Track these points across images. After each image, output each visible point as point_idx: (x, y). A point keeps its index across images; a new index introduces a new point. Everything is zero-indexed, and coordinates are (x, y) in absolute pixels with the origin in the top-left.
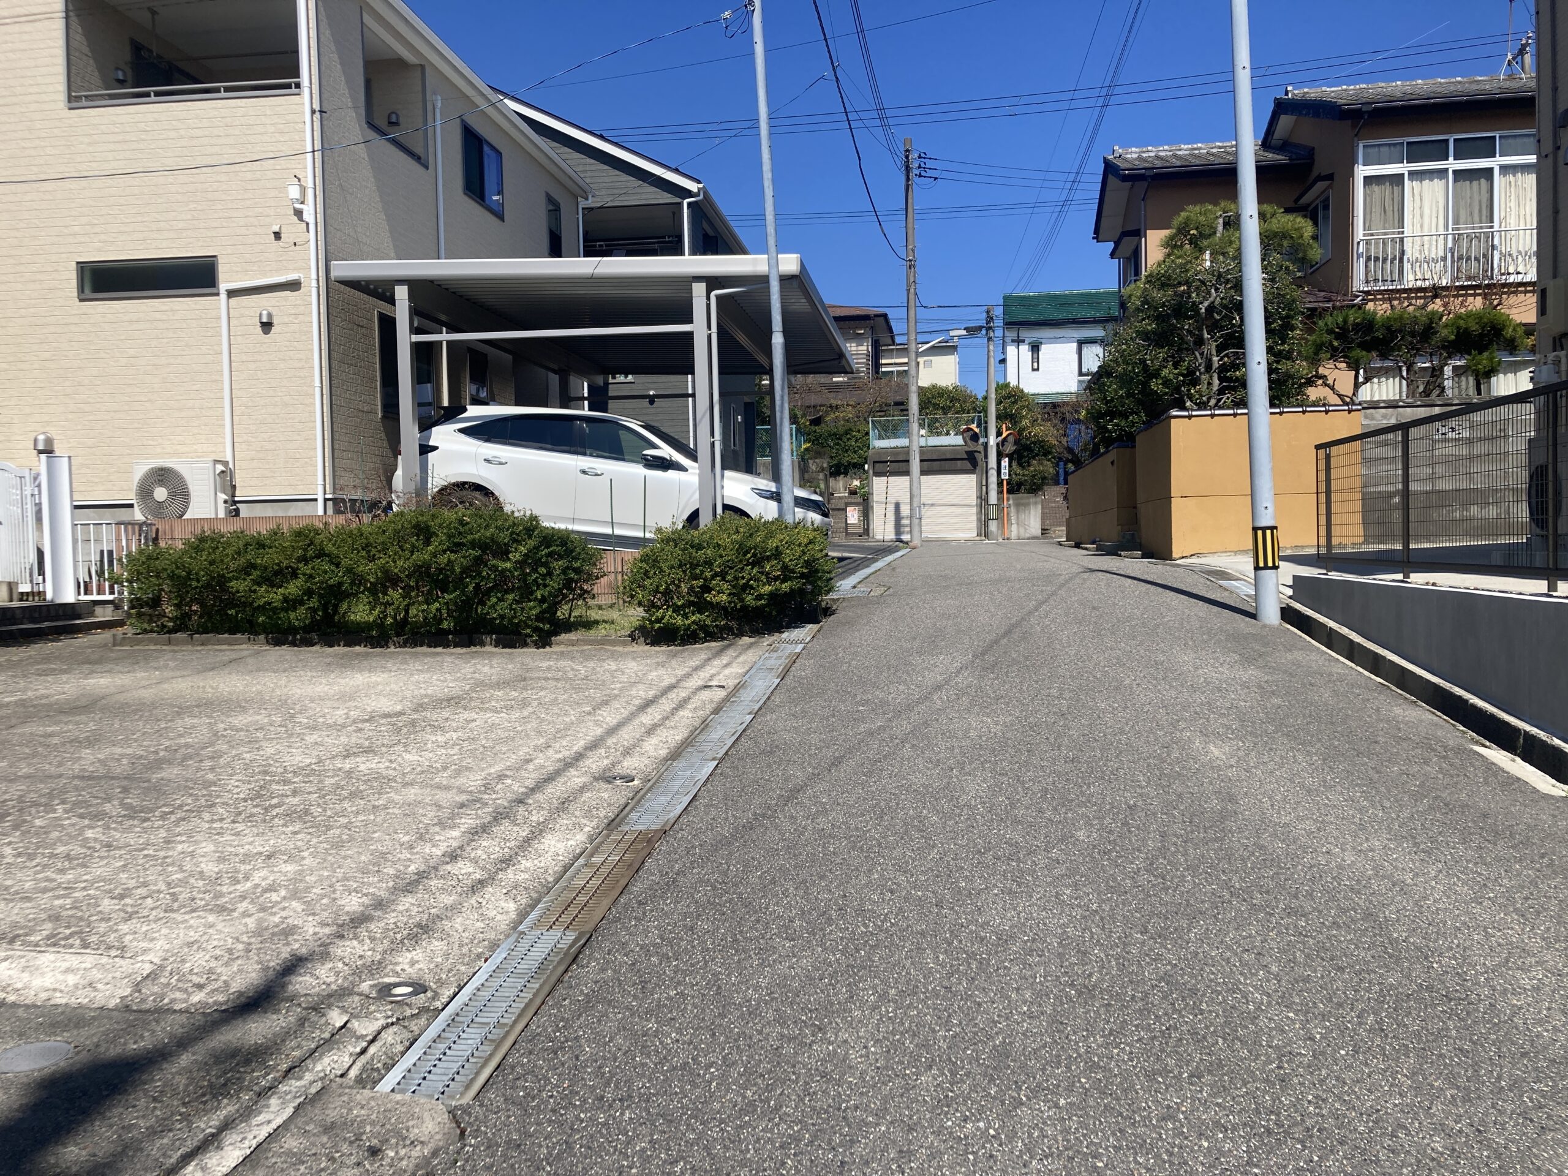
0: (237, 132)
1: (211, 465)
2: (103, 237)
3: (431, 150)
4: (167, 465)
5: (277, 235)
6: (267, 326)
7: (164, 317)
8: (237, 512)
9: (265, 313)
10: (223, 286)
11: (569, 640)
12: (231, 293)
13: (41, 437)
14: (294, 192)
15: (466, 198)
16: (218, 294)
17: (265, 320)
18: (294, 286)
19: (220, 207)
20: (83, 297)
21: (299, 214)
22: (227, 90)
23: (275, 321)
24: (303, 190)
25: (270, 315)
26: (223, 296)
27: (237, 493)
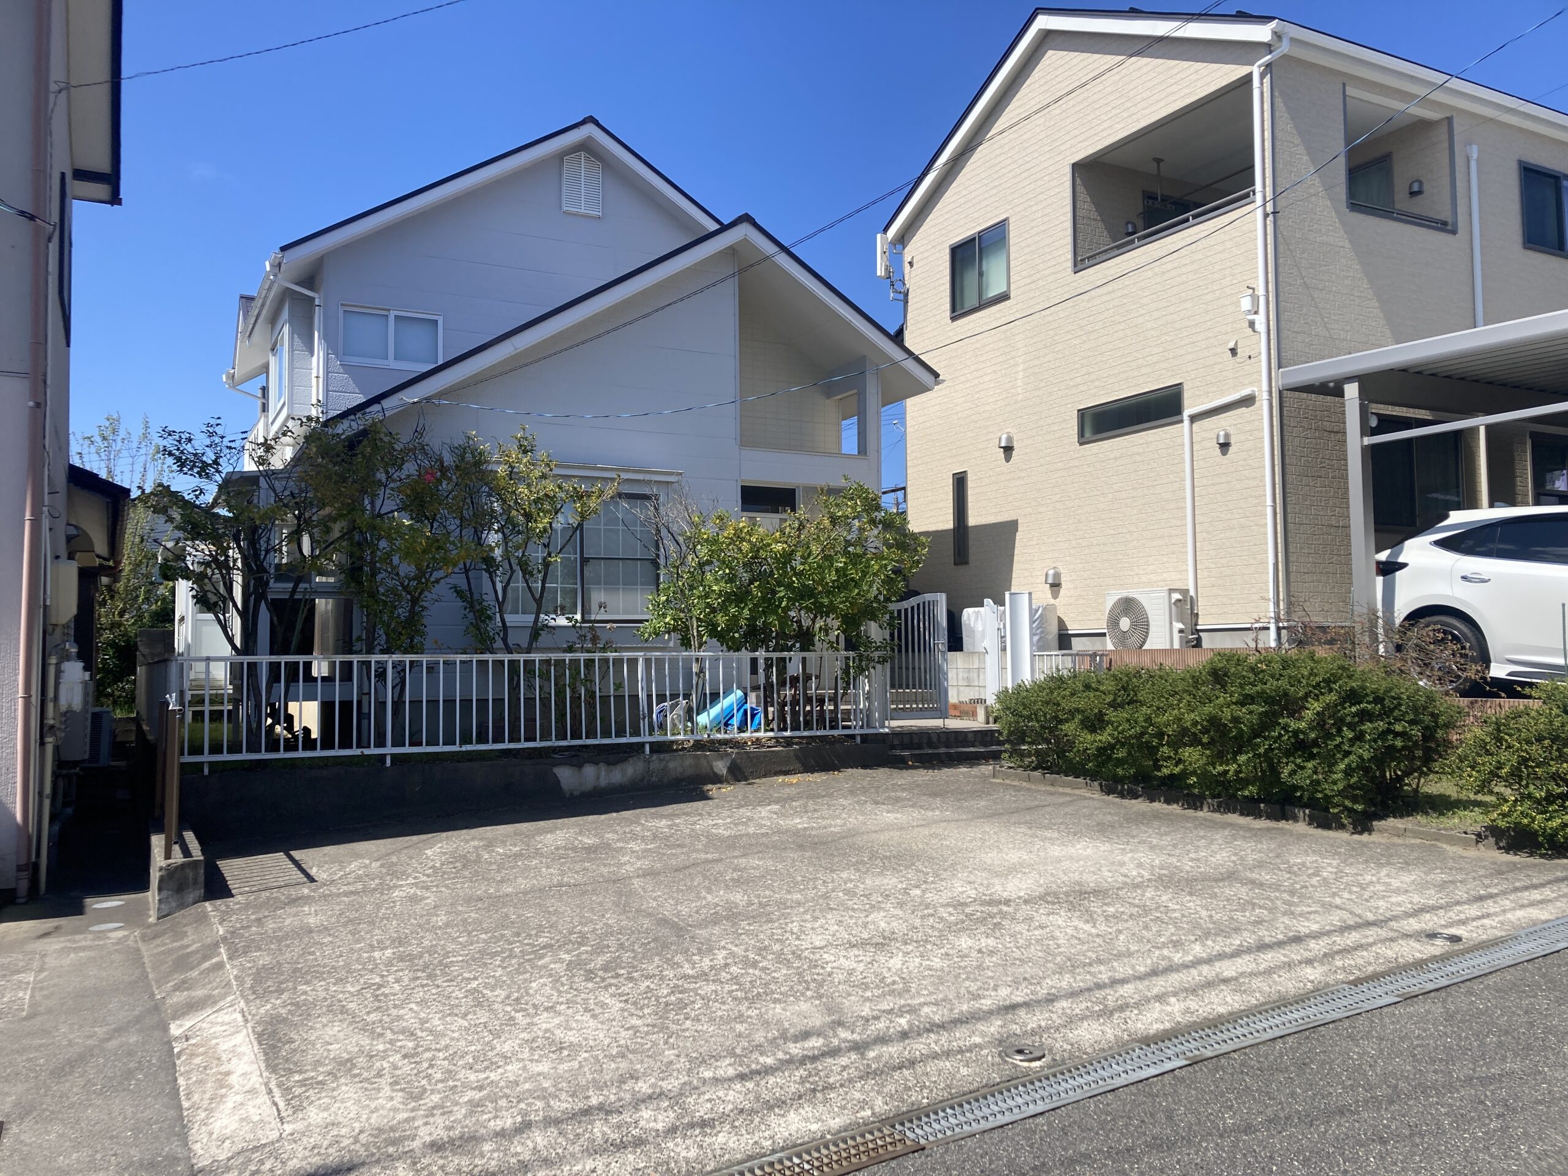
0: (1201, 256)
1: (1166, 594)
2: (1097, 383)
3: (1461, 209)
4: (1131, 595)
5: (1233, 351)
6: (1225, 446)
7: (1141, 450)
8: (1198, 644)
9: (1222, 433)
10: (1186, 413)
11: (1394, 828)
12: (1194, 418)
13: (1051, 572)
14: (1246, 304)
15: (1530, 253)
16: (1182, 421)
17: (1222, 441)
18: (1248, 401)
19: (1186, 334)
20: (1082, 441)
21: (1252, 324)
22: (1194, 217)
23: (1232, 441)
24: (1255, 299)
25: (1227, 436)
26: (1186, 422)
27: (1200, 622)
